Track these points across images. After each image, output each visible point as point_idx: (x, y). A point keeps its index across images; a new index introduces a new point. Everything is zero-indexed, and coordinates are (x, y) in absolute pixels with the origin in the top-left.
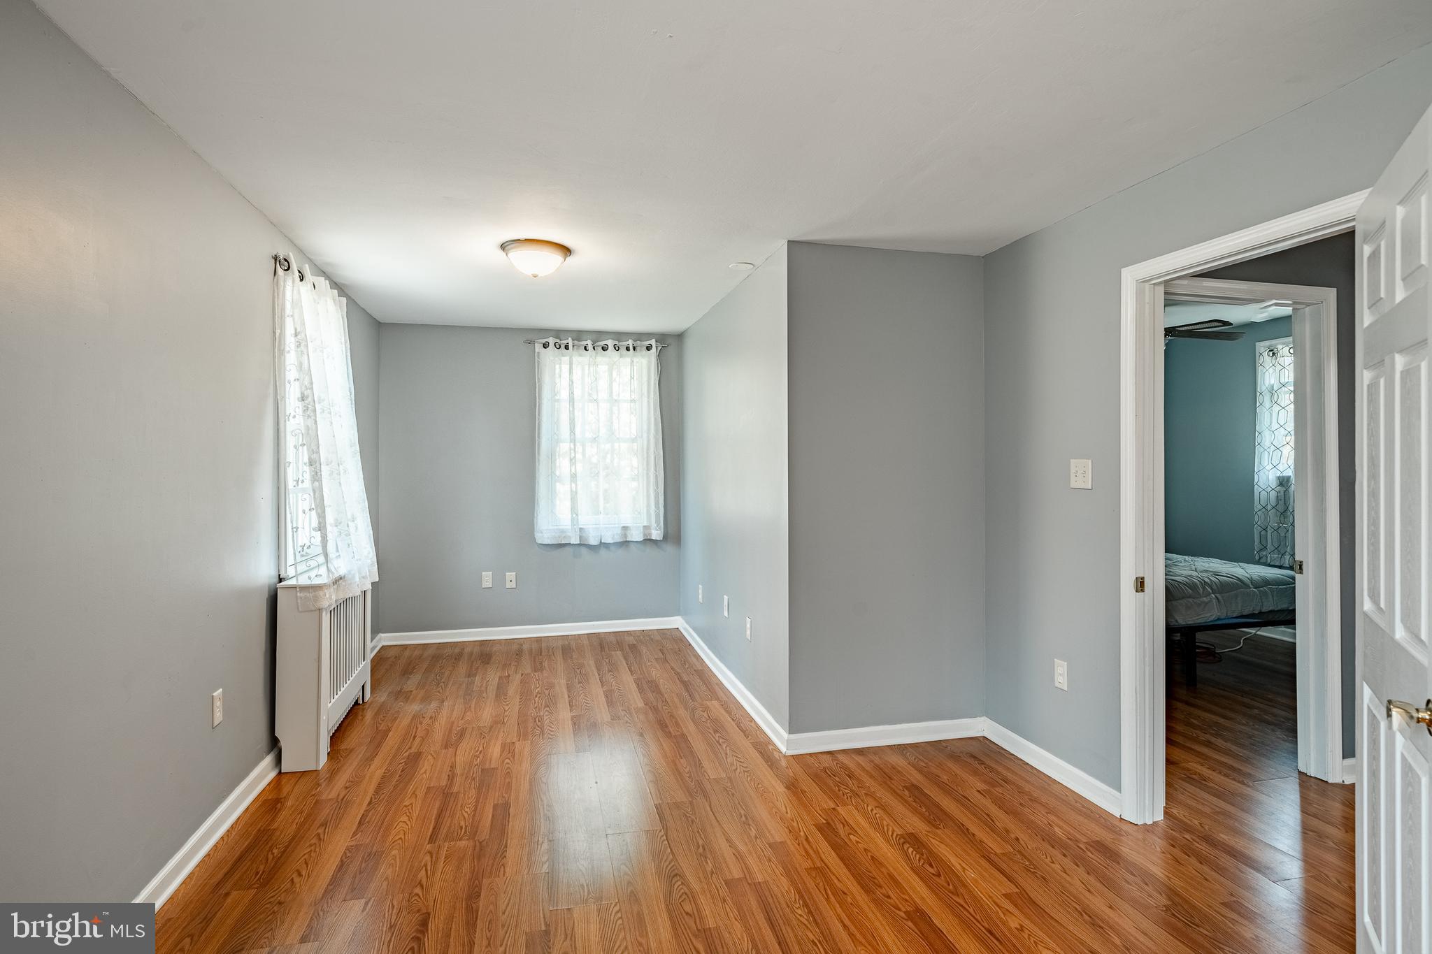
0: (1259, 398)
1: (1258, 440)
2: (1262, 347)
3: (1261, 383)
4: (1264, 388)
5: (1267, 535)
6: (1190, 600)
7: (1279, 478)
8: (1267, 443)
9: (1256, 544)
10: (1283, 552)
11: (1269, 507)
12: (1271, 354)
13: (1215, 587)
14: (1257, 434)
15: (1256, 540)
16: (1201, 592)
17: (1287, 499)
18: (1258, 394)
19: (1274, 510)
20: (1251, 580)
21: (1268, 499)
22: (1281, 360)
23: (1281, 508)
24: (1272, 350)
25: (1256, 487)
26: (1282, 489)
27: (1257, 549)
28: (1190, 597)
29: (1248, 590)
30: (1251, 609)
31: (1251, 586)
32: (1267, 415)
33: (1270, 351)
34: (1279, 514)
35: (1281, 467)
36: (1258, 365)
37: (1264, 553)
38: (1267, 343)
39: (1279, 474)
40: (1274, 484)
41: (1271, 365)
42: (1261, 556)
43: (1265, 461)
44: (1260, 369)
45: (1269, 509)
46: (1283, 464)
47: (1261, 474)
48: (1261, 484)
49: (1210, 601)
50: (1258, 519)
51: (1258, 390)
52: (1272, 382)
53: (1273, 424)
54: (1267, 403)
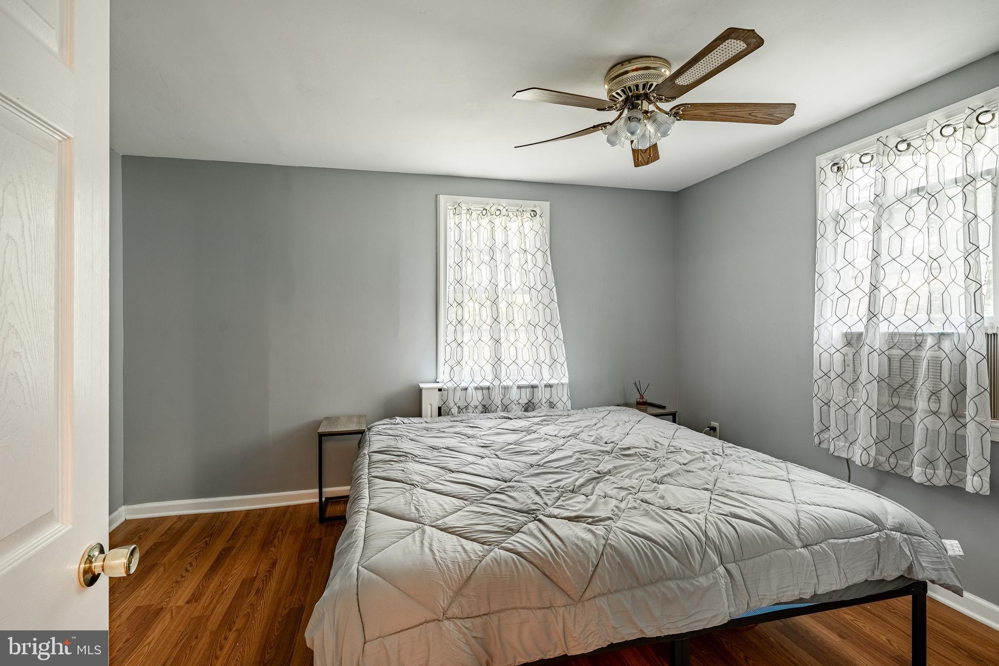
0: (821, 229)
1: (819, 283)
2: (823, 161)
3: (822, 209)
4: (826, 214)
5: (829, 411)
6: (672, 584)
7: (846, 335)
8: (829, 288)
9: (815, 422)
10: (851, 440)
11: (833, 375)
12: (835, 168)
13: (726, 549)
14: (817, 275)
15: (815, 417)
16: (697, 565)
17: (857, 365)
18: (819, 222)
19: (839, 379)
20: (798, 527)
21: (831, 363)
22: (849, 174)
23: (849, 377)
24: (837, 164)
25: (815, 346)
26: (850, 351)
27: (816, 429)
28: (673, 577)
29: (791, 553)
30: (797, 593)
31: (798, 543)
32: (830, 250)
33: (834, 165)
34: (846, 385)
35: (847, 320)
36: (818, 183)
37: (826, 436)
38: (831, 154)
39: (845, 329)
40: (839, 343)
41: (836, 184)
42: (822, 439)
43: (828, 311)
44: (821, 189)
45: (832, 378)
46: (851, 316)
47: (822, 329)
48: (822, 342)
49: (716, 583)
50: (819, 389)
51: (819, 217)
52: (837, 207)
53: (838, 261)
54: (830, 234)
